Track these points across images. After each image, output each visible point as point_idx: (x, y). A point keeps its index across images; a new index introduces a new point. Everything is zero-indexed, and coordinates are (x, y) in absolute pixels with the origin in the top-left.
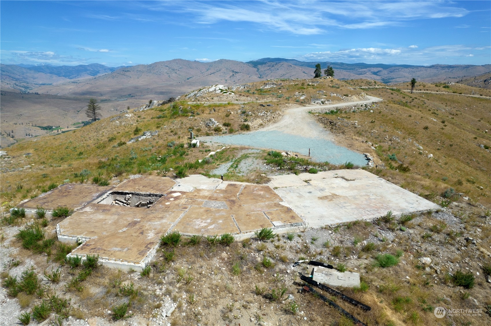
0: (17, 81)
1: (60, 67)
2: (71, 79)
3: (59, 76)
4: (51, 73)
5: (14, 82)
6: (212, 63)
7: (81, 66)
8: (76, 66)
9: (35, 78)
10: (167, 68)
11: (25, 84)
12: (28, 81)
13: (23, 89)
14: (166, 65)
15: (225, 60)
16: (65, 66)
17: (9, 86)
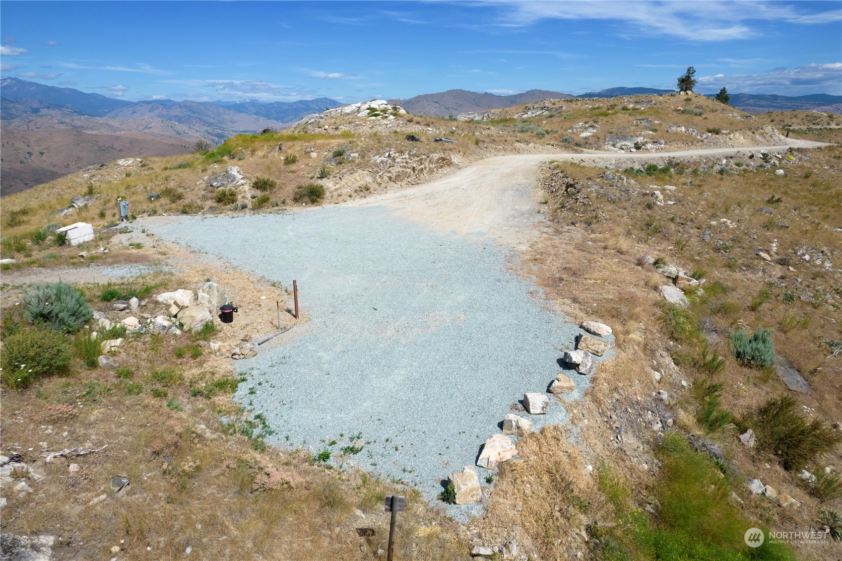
0: (209, 126)
1: (271, 104)
2: (285, 123)
3: (269, 119)
4: (256, 114)
5: (206, 128)
6: (516, 96)
7: (301, 102)
8: (294, 103)
9: (235, 122)
10: (437, 105)
11: (219, 131)
12: (224, 126)
13: (216, 139)
14: (435, 100)
15: (540, 91)
16: (278, 103)
17: (198, 134)
